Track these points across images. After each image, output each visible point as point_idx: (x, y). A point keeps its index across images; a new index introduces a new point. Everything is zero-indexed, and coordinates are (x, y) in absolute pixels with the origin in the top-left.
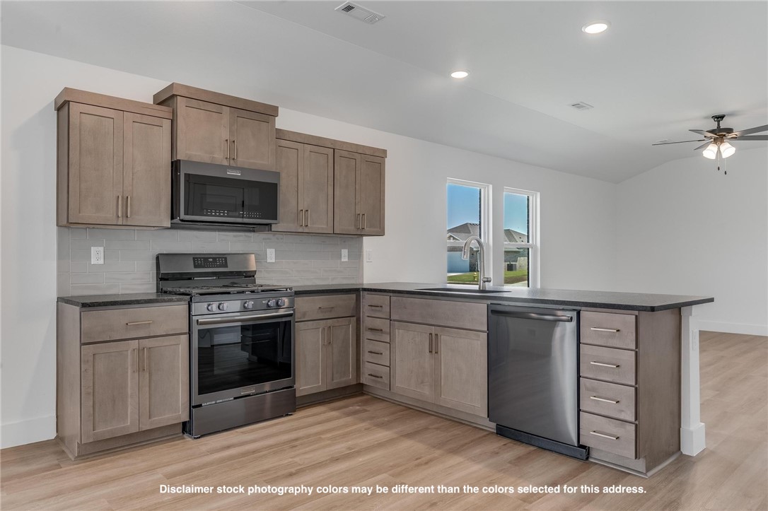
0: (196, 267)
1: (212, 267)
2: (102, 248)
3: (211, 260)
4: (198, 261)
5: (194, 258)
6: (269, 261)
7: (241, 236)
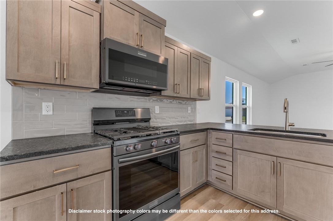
0: (117, 116)
1: (126, 116)
2: (52, 103)
3: (126, 112)
4: (118, 112)
5: (116, 111)
6: (156, 112)
7: (141, 99)
